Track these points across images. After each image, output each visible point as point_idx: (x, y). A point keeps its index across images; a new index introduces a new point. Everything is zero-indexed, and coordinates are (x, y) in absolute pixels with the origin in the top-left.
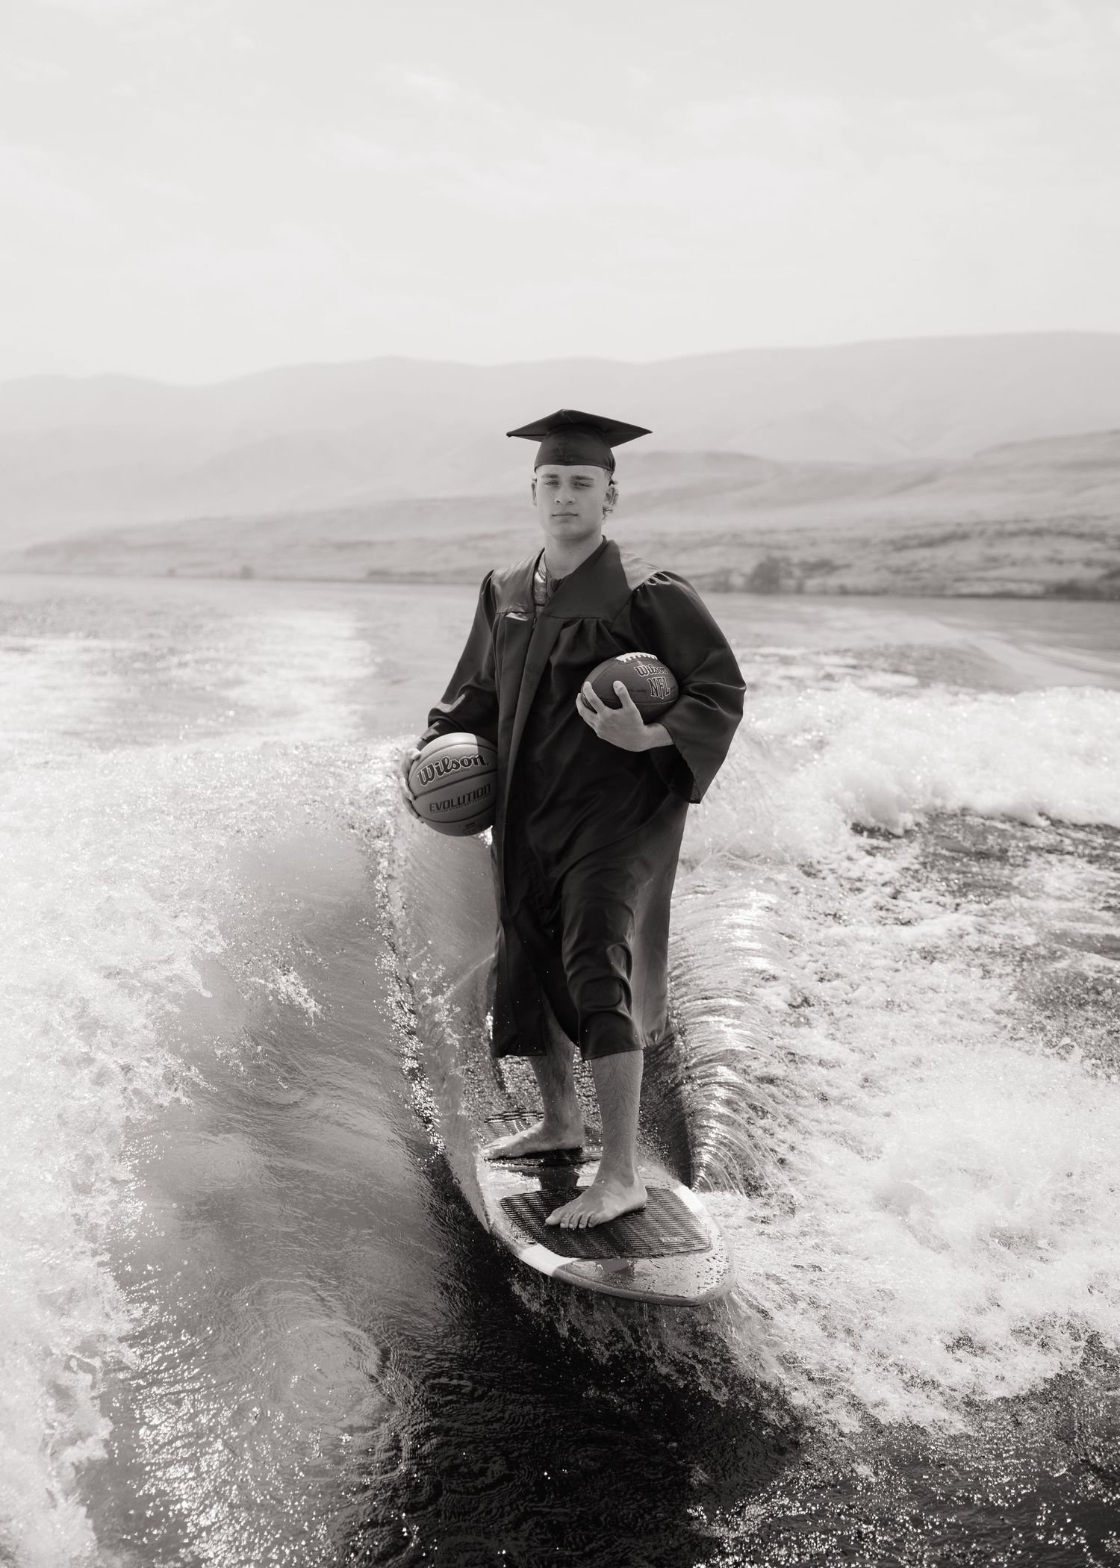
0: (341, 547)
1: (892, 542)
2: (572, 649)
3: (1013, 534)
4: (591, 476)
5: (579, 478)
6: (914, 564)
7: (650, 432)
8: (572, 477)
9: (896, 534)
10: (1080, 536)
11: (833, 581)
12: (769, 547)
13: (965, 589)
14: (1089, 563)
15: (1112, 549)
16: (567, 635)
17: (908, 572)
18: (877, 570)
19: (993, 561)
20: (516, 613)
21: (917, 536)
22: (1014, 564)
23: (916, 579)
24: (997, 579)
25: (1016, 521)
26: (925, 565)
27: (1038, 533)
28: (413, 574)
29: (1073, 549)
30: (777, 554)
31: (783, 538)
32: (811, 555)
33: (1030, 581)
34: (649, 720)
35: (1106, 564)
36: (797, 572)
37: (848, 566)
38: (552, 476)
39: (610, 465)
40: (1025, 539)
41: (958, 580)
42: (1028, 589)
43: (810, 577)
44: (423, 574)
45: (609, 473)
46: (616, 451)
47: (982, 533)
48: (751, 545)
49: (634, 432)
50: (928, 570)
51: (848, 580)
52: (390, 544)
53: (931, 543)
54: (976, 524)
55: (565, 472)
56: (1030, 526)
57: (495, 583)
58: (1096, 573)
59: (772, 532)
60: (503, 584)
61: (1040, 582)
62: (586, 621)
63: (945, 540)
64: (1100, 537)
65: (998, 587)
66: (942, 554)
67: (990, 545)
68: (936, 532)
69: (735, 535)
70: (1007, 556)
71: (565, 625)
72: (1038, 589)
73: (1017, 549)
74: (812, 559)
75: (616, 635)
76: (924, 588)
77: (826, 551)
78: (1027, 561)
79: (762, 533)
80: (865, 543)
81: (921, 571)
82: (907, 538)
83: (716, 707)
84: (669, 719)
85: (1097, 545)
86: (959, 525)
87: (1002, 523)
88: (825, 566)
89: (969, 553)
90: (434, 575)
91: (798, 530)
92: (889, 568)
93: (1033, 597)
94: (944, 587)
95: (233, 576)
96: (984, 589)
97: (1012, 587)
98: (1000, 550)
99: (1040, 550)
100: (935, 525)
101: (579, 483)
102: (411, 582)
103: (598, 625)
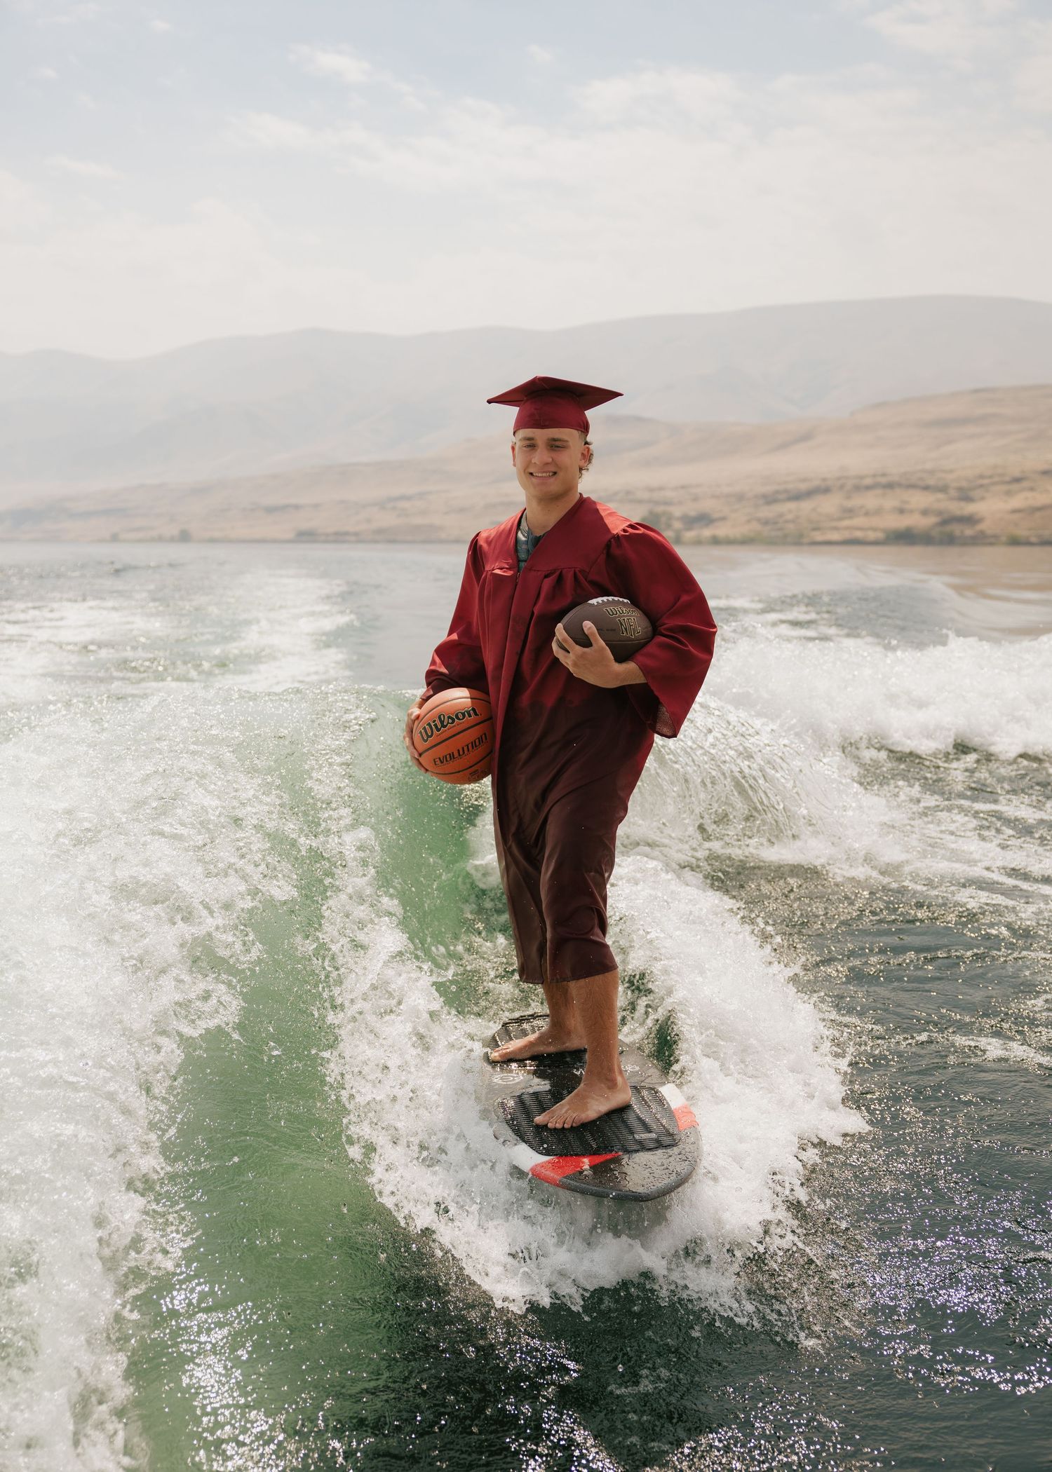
0: (270, 510)
1: (764, 496)
2: (552, 596)
3: (868, 488)
4: (565, 438)
5: (554, 440)
6: (781, 515)
7: (621, 395)
8: (548, 439)
9: (769, 489)
10: (926, 488)
11: (707, 533)
12: (657, 503)
13: (819, 537)
14: (925, 512)
15: (952, 499)
16: (547, 584)
17: (776, 523)
18: (749, 521)
19: (849, 512)
20: (501, 569)
21: (786, 491)
22: (867, 514)
23: (781, 529)
24: (847, 528)
25: (874, 476)
26: (790, 517)
27: (890, 486)
28: (336, 534)
29: (919, 500)
30: (660, 509)
31: (669, 494)
32: (692, 509)
33: (874, 529)
34: (620, 659)
35: (939, 513)
36: (677, 525)
37: (723, 519)
38: (529, 439)
39: (584, 427)
40: (879, 491)
41: (815, 529)
42: (872, 536)
43: (689, 529)
44: (347, 534)
45: (583, 435)
46: (590, 414)
47: (842, 487)
48: (640, 502)
49: (605, 395)
50: (793, 521)
51: (722, 531)
52: (316, 506)
53: (797, 497)
54: (839, 479)
55: (541, 435)
56: (883, 480)
57: (482, 542)
58: (930, 521)
59: (661, 489)
60: (489, 542)
61: (884, 531)
62: (564, 571)
63: (809, 494)
64: (943, 489)
65: (846, 535)
66: (806, 506)
67: (848, 497)
68: (803, 487)
69: (628, 493)
70: (862, 507)
71: (546, 576)
72: (880, 535)
73: (870, 501)
74: (693, 513)
75: (592, 583)
76: (785, 536)
77: (707, 505)
78: (878, 512)
79: (651, 490)
80: (740, 497)
81: (787, 522)
82: (777, 492)
83: (686, 646)
84: (639, 657)
85: (940, 496)
86: (824, 480)
87: (862, 478)
88: (704, 519)
89: (828, 505)
90: (356, 534)
91: (683, 487)
92: (759, 520)
93: (876, 543)
94: (801, 536)
95: (172, 540)
96: (835, 536)
97: (859, 534)
98: (857, 501)
99: (890, 502)
100: (804, 480)
101: (555, 446)
102: (336, 541)
103: (575, 573)
